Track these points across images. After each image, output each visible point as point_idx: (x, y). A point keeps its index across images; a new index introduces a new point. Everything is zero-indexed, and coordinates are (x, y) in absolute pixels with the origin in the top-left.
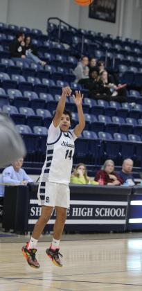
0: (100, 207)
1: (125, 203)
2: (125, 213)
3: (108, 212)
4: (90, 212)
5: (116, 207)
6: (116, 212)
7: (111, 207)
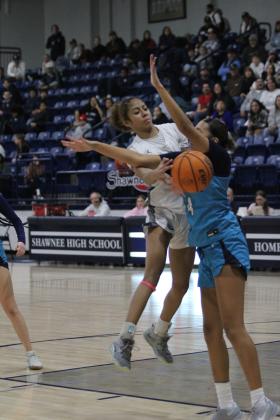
0: (93, 238)
1: (120, 235)
2: (120, 245)
3: (102, 244)
4: (83, 243)
5: (110, 239)
6: (110, 244)
7: (104, 239)
